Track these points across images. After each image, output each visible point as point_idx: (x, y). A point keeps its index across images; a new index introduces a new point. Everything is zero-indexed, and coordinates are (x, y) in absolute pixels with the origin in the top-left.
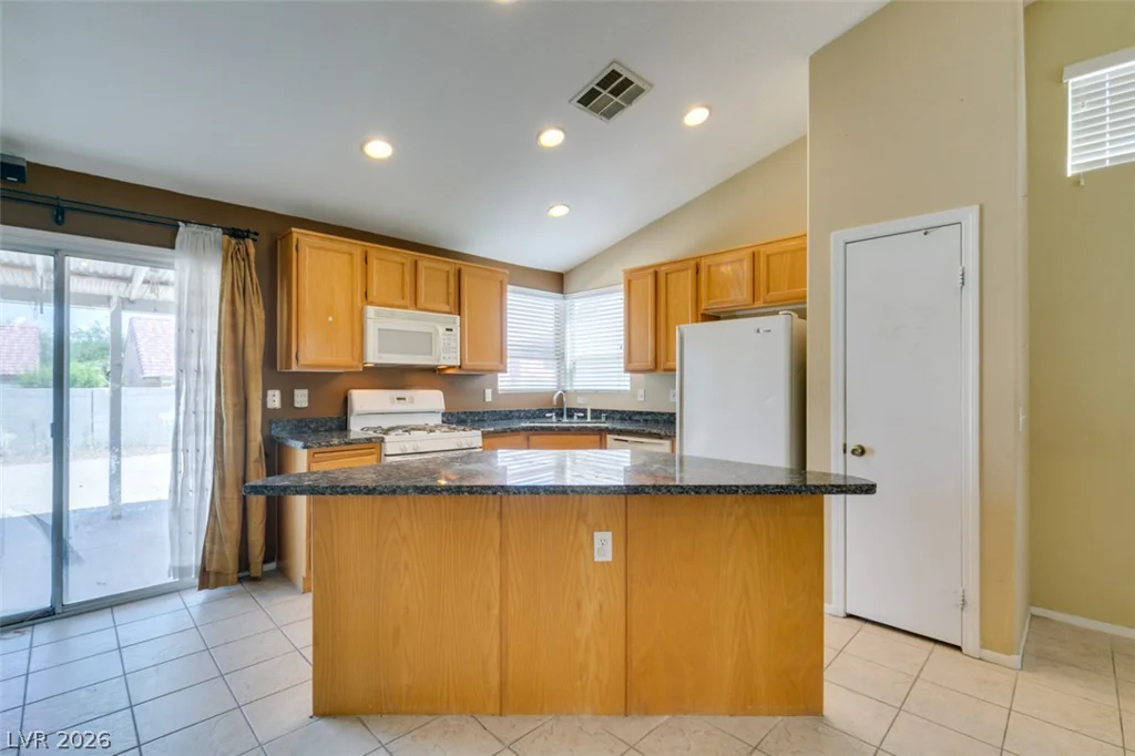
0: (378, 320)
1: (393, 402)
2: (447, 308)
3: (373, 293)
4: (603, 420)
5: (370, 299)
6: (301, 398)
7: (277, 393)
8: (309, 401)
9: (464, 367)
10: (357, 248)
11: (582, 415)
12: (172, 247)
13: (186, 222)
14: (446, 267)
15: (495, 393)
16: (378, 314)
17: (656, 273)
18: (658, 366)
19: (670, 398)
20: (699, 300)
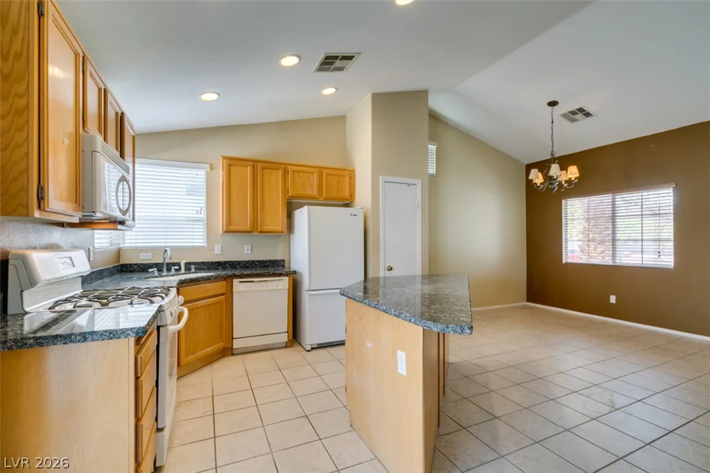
3: (87, 119)
4: (193, 270)
5: (86, 124)
11: (177, 267)
14: (117, 108)
15: (94, 251)
17: (254, 166)
18: (255, 230)
19: (245, 251)
20: (285, 191)
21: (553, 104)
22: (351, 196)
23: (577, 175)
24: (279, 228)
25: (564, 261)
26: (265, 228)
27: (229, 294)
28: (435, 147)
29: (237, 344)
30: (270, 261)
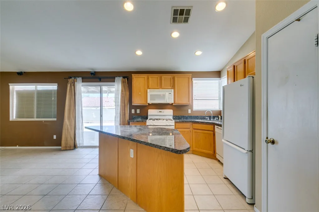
0: (150, 92)
1: (158, 112)
2: (170, 88)
3: (150, 87)
5: (149, 87)
6: (138, 111)
7: (134, 110)
8: (140, 112)
9: (175, 103)
10: (145, 76)
12: (114, 82)
13: (117, 77)
14: (170, 77)
15: (192, 110)
16: (150, 91)
17: (234, 67)
20: (245, 74)
27: (214, 131)
29: (217, 156)
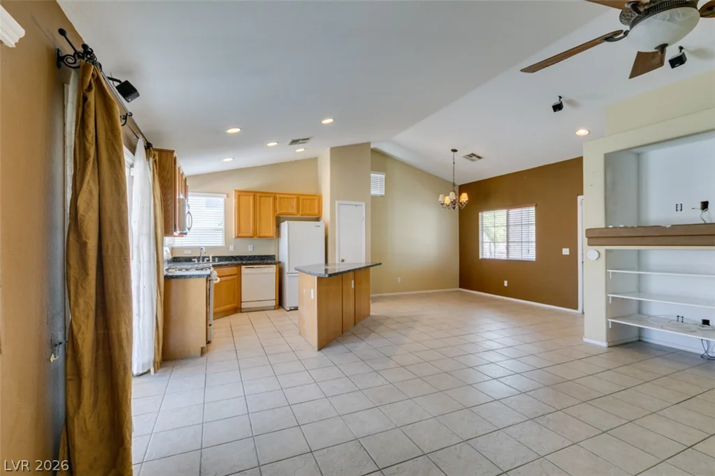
4: (217, 260)
11: (208, 259)
17: (254, 195)
18: (255, 236)
19: (249, 249)
20: (275, 210)
21: (454, 151)
22: (319, 212)
23: (467, 199)
24: (271, 235)
25: (480, 257)
26: (262, 234)
27: (239, 274)
28: (384, 176)
29: (244, 306)
30: (265, 256)
